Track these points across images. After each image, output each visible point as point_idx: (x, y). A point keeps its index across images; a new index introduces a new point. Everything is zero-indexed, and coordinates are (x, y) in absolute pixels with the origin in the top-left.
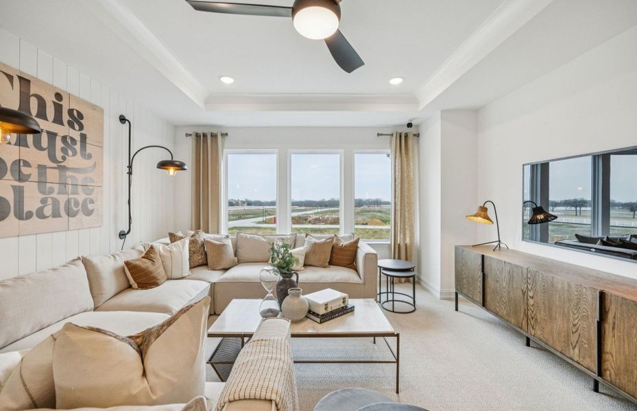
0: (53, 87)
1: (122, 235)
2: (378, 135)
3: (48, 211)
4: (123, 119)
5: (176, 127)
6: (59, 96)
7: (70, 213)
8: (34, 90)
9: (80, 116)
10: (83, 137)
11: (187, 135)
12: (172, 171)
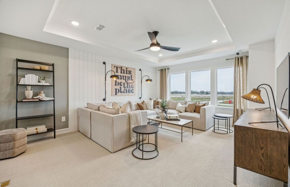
0: (126, 67)
1: (140, 98)
2: (227, 59)
3: (125, 92)
4: (140, 70)
5: (156, 68)
6: (127, 68)
7: (129, 92)
8: (123, 68)
9: (131, 71)
10: (131, 76)
11: (159, 70)
12: (149, 82)
